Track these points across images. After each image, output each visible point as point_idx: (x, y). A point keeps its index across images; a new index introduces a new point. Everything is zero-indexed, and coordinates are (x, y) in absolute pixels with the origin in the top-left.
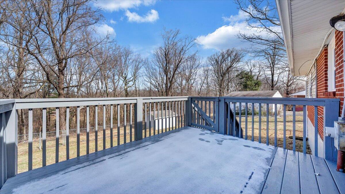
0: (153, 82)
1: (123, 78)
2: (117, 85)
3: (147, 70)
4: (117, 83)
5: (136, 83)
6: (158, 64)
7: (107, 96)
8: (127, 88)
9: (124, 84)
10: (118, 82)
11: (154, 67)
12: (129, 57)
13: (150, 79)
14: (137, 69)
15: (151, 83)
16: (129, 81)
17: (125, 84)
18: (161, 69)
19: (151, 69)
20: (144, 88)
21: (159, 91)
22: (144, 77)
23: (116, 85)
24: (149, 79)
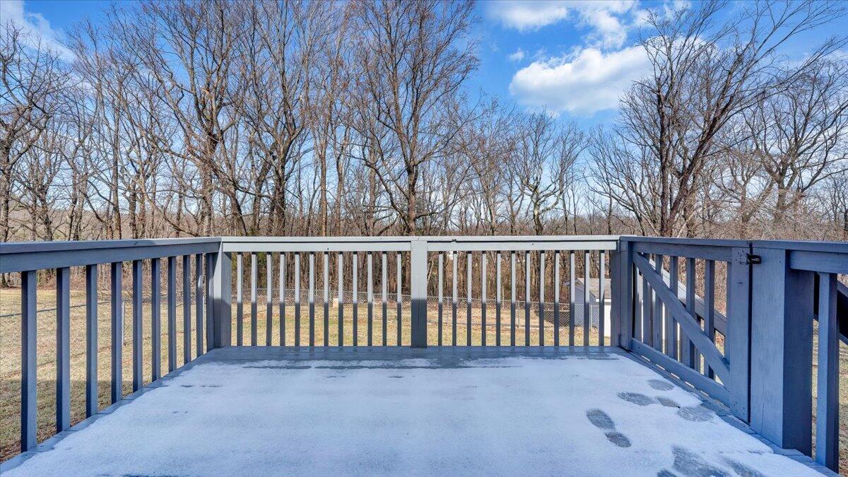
0: (619, 191)
1: (531, 190)
2: (518, 207)
3: (598, 161)
4: (518, 202)
5: (567, 199)
6: (637, 136)
7: (493, 232)
8: (539, 214)
9: (533, 204)
10: (520, 199)
11: (621, 147)
12: (547, 134)
13: (609, 185)
14: (567, 161)
15: (611, 196)
16: (547, 196)
17: (535, 204)
18: (648, 148)
19: (613, 157)
20: (591, 212)
21: (640, 219)
22: (589, 179)
23: (516, 207)
24: (605, 185)
